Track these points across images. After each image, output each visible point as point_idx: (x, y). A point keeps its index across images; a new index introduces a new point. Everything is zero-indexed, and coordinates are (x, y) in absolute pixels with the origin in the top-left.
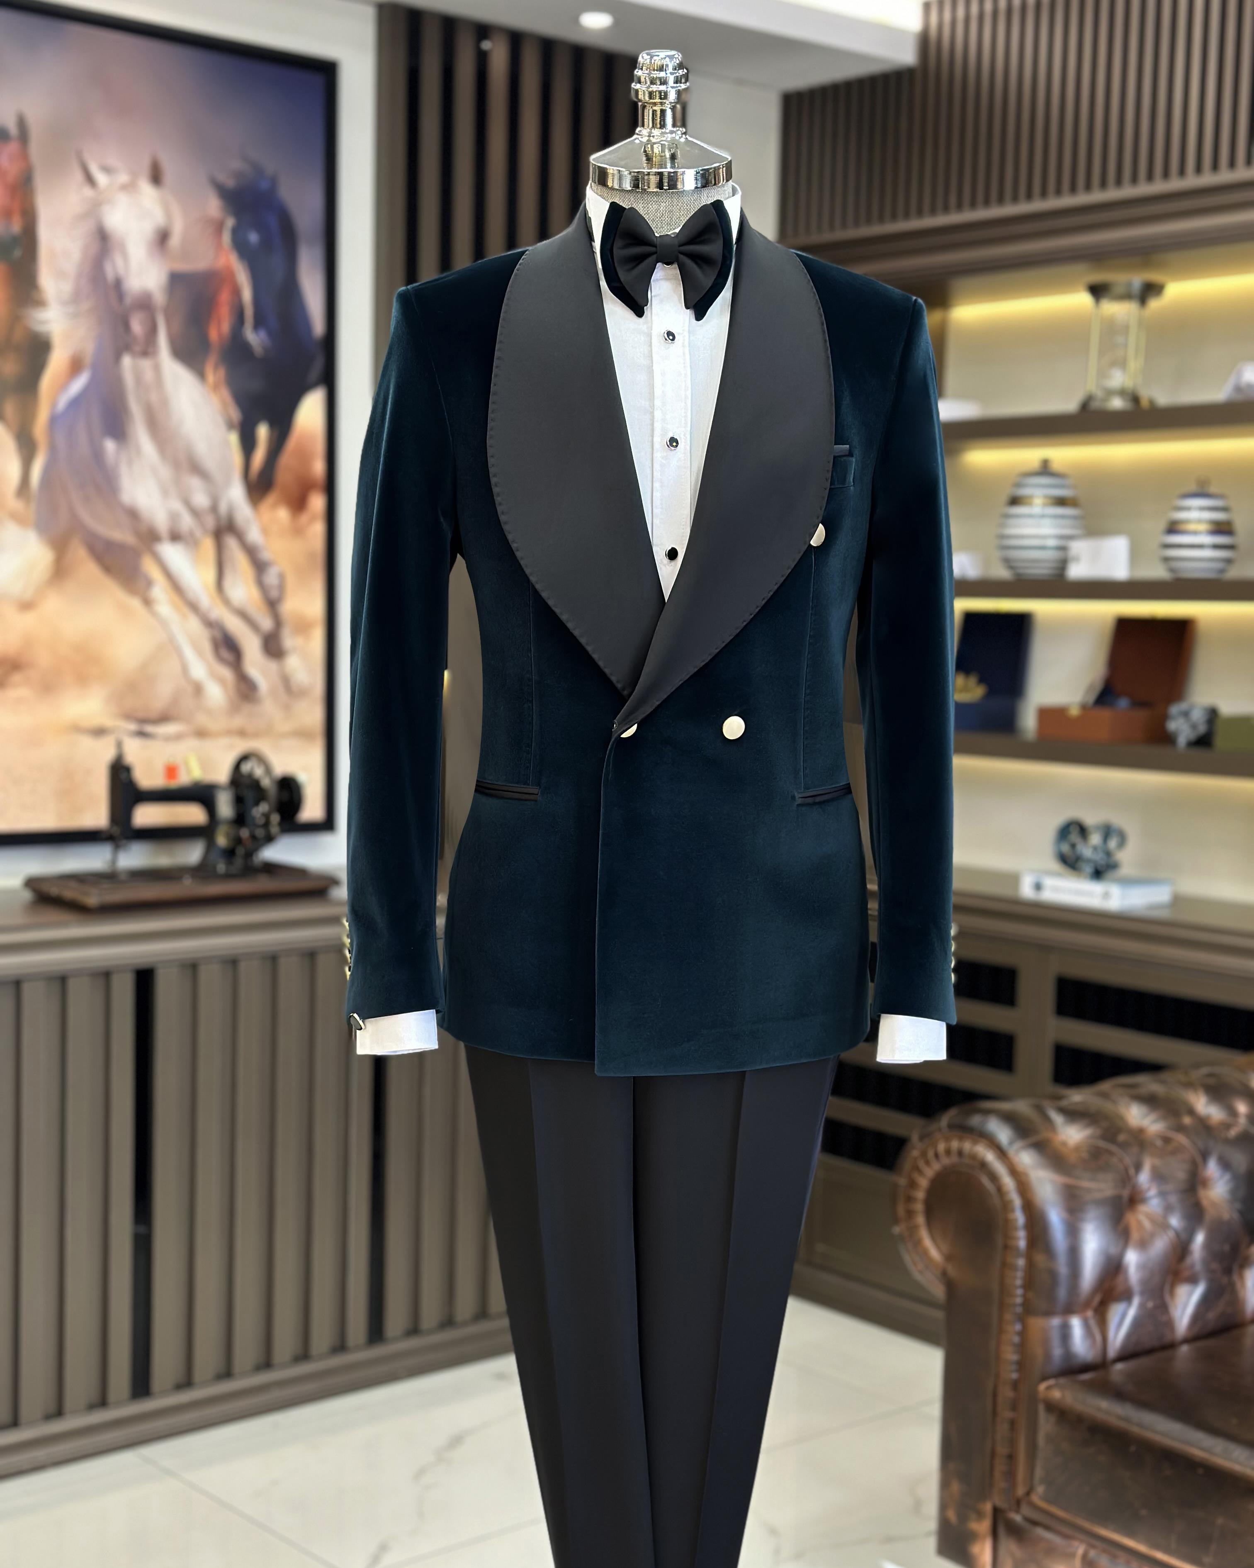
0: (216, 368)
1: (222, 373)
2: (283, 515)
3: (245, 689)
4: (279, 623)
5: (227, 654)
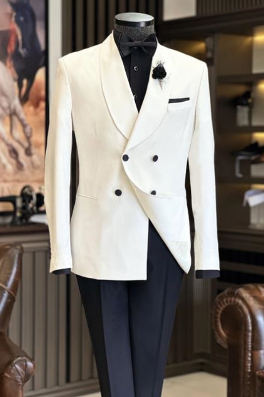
0: (10, 61)
1: (12, 63)
2: (31, 109)
3: (20, 166)
4: (30, 144)
5: (13, 155)
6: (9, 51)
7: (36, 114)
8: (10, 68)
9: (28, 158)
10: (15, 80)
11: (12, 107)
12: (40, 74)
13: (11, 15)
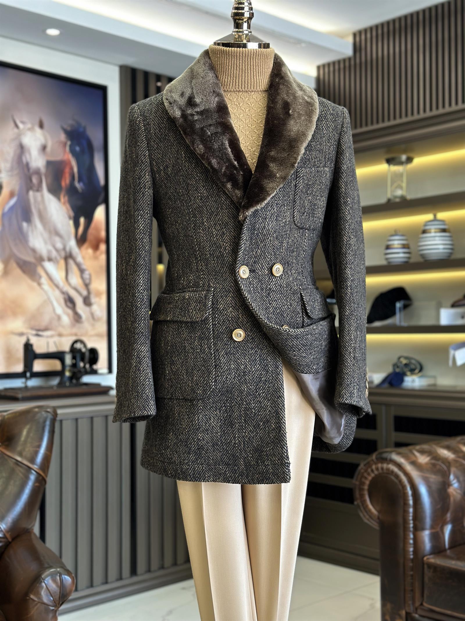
0: (64, 196)
1: (66, 198)
2: (90, 251)
3: (77, 318)
4: (89, 292)
5: (69, 304)
6: (63, 184)
7: (96, 258)
8: (64, 203)
9: (87, 309)
10: (70, 218)
11: (68, 249)
12: (100, 213)
13: (65, 145)
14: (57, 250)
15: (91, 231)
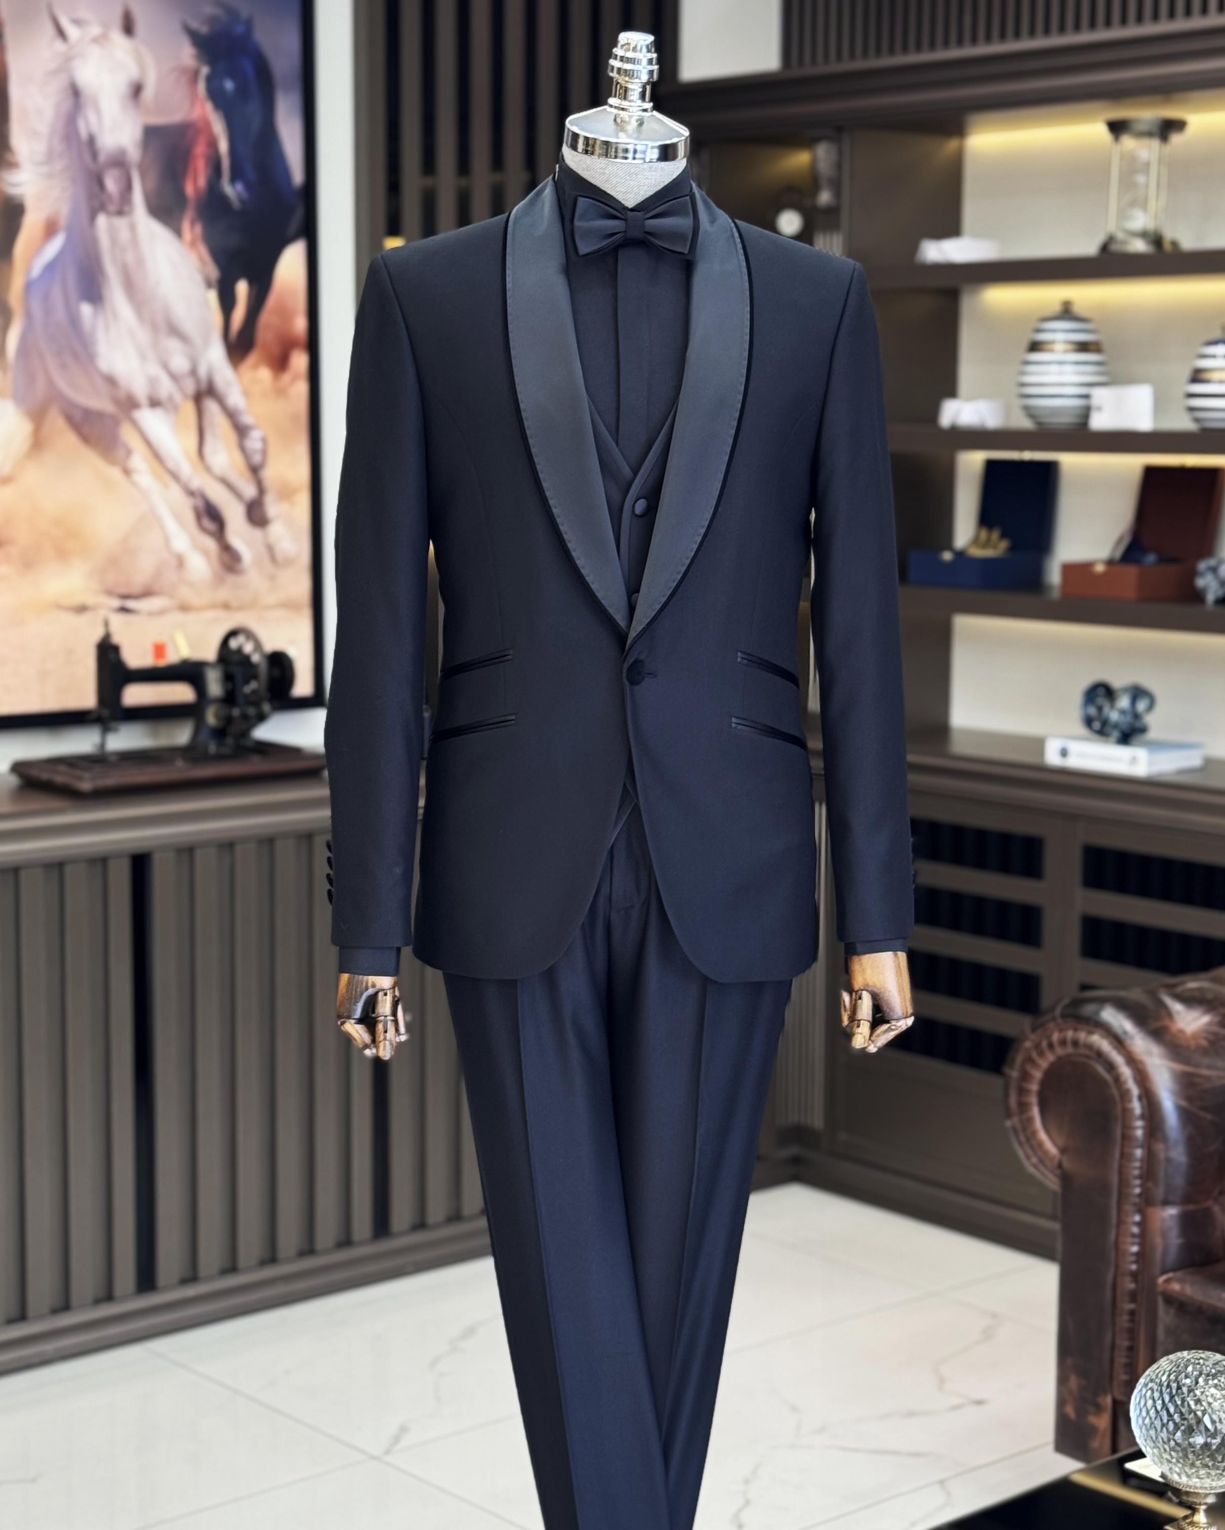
2: (265, 374)
3: (229, 560)
4: (261, 489)
5: (208, 523)
7: (281, 392)
8: (193, 244)
12: (291, 262)
14: (174, 377)
15: (267, 317)
